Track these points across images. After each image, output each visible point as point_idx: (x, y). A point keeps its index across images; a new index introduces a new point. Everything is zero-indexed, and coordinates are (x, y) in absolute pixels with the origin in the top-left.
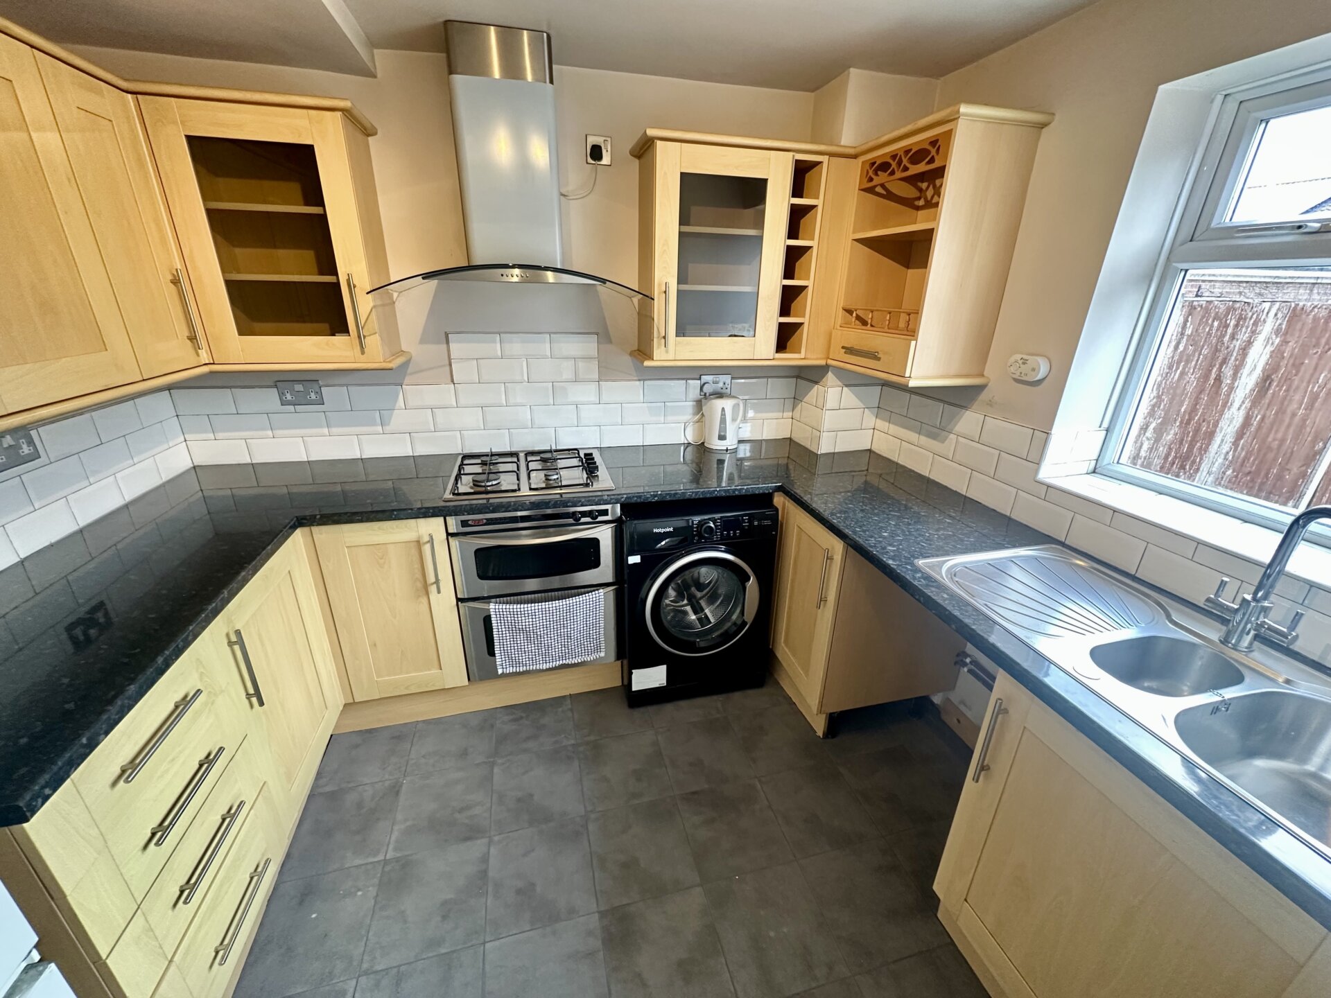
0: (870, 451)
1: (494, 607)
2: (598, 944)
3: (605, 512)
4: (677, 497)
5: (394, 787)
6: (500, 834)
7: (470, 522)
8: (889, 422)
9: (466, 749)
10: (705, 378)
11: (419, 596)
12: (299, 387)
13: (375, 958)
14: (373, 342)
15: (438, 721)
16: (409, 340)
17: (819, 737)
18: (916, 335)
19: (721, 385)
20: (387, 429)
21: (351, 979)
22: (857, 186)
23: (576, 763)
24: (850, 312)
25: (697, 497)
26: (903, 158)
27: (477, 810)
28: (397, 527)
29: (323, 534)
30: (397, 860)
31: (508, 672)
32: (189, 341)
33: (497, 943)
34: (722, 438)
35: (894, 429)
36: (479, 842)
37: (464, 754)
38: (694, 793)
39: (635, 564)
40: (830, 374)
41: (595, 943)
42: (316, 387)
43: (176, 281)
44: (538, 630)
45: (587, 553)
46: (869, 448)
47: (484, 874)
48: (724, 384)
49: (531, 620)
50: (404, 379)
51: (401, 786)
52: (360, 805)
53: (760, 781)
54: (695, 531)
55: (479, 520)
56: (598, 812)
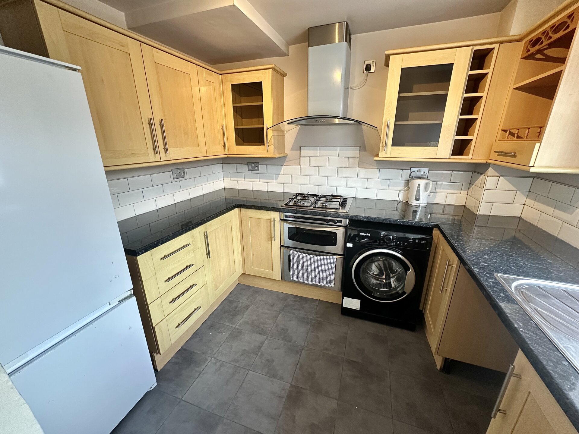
0: (520, 218)
1: (292, 251)
2: (285, 396)
3: (341, 222)
4: (376, 220)
5: (248, 306)
6: (270, 337)
7: (288, 216)
8: (535, 201)
9: (274, 304)
10: (413, 169)
11: (269, 241)
12: (253, 165)
13: (219, 355)
14: (271, 148)
15: (270, 291)
16: (287, 150)
17: (438, 369)
18: (541, 140)
19: (422, 173)
20: (277, 181)
21: (211, 357)
22: (520, 56)
23: (309, 326)
24: (505, 131)
25: (386, 222)
26: (549, 32)
27: (268, 326)
28: (265, 213)
29: (244, 211)
30: (238, 329)
31: (294, 280)
32: (223, 147)
33: (253, 373)
34: (417, 199)
35: (537, 205)
36: (263, 336)
37: (273, 305)
38: (353, 361)
39: (350, 247)
40: (490, 168)
41: (284, 394)
42: (258, 165)
43: (223, 129)
44: (307, 266)
45: (331, 239)
46: (520, 216)
47: (260, 348)
48: (424, 173)
49: (304, 261)
50: (284, 163)
51: (249, 307)
52: (236, 308)
53: (390, 373)
54: (382, 238)
55: (291, 216)
56: (308, 348)
